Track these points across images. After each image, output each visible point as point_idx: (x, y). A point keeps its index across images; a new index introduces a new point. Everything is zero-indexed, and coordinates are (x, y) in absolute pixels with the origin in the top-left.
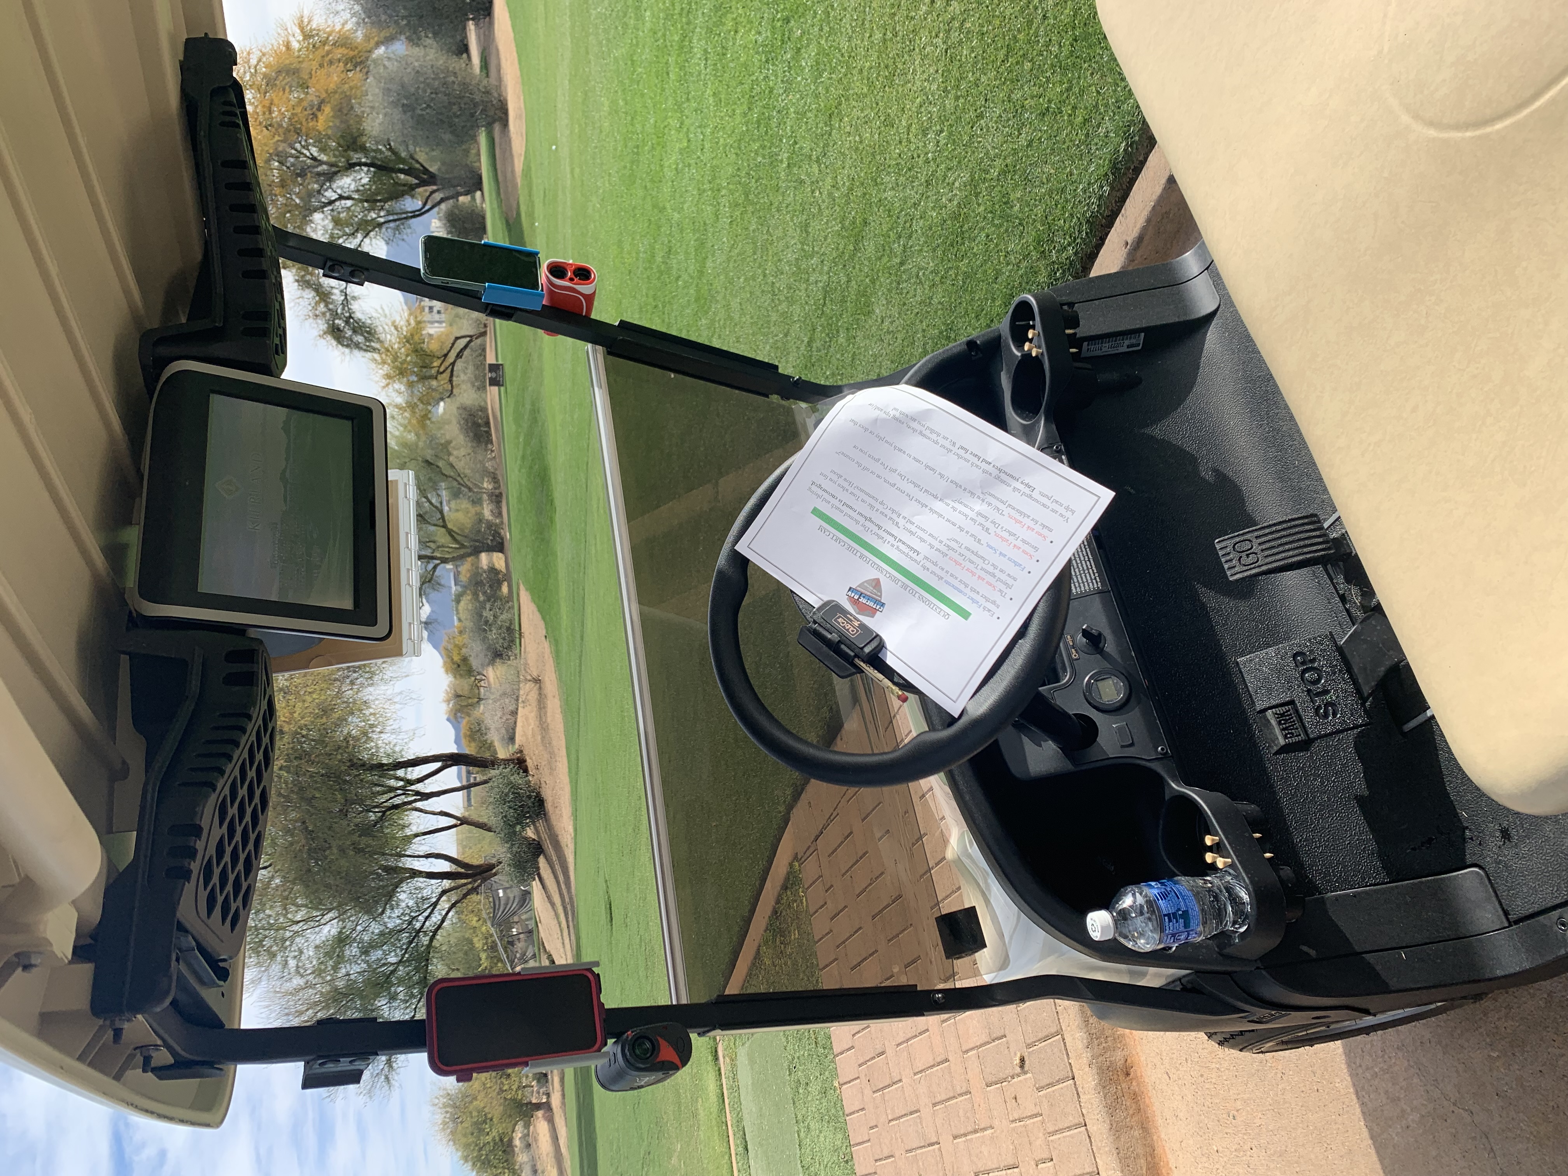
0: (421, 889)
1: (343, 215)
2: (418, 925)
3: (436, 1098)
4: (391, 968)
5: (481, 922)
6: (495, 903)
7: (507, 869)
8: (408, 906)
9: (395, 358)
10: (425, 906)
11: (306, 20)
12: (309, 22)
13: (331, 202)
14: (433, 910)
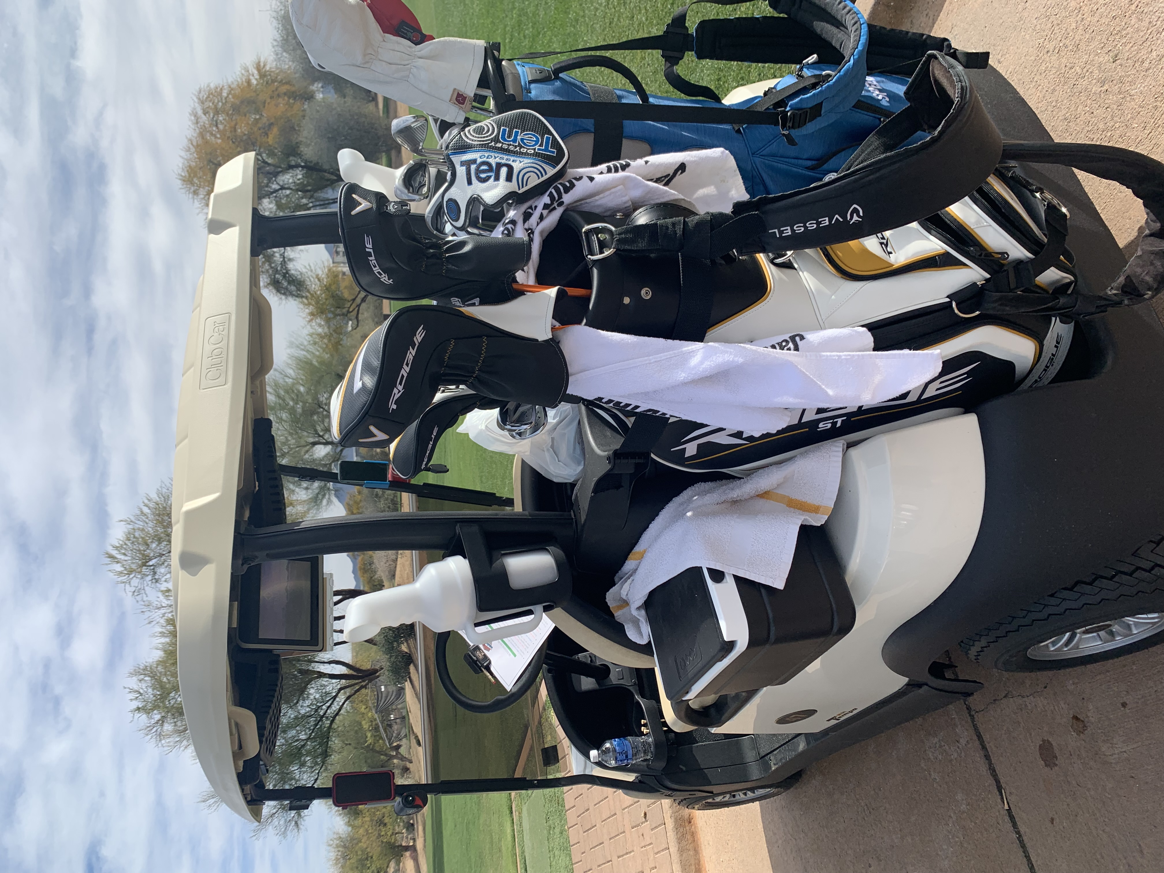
0: (325, 686)
1: (283, 201)
2: (322, 713)
3: (331, 840)
4: (302, 743)
5: (368, 709)
6: (379, 695)
7: (387, 673)
8: (315, 698)
9: (317, 302)
10: (328, 699)
11: (262, 65)
12: (264, 66)
13: (276, 191)
14: (333, 702)
